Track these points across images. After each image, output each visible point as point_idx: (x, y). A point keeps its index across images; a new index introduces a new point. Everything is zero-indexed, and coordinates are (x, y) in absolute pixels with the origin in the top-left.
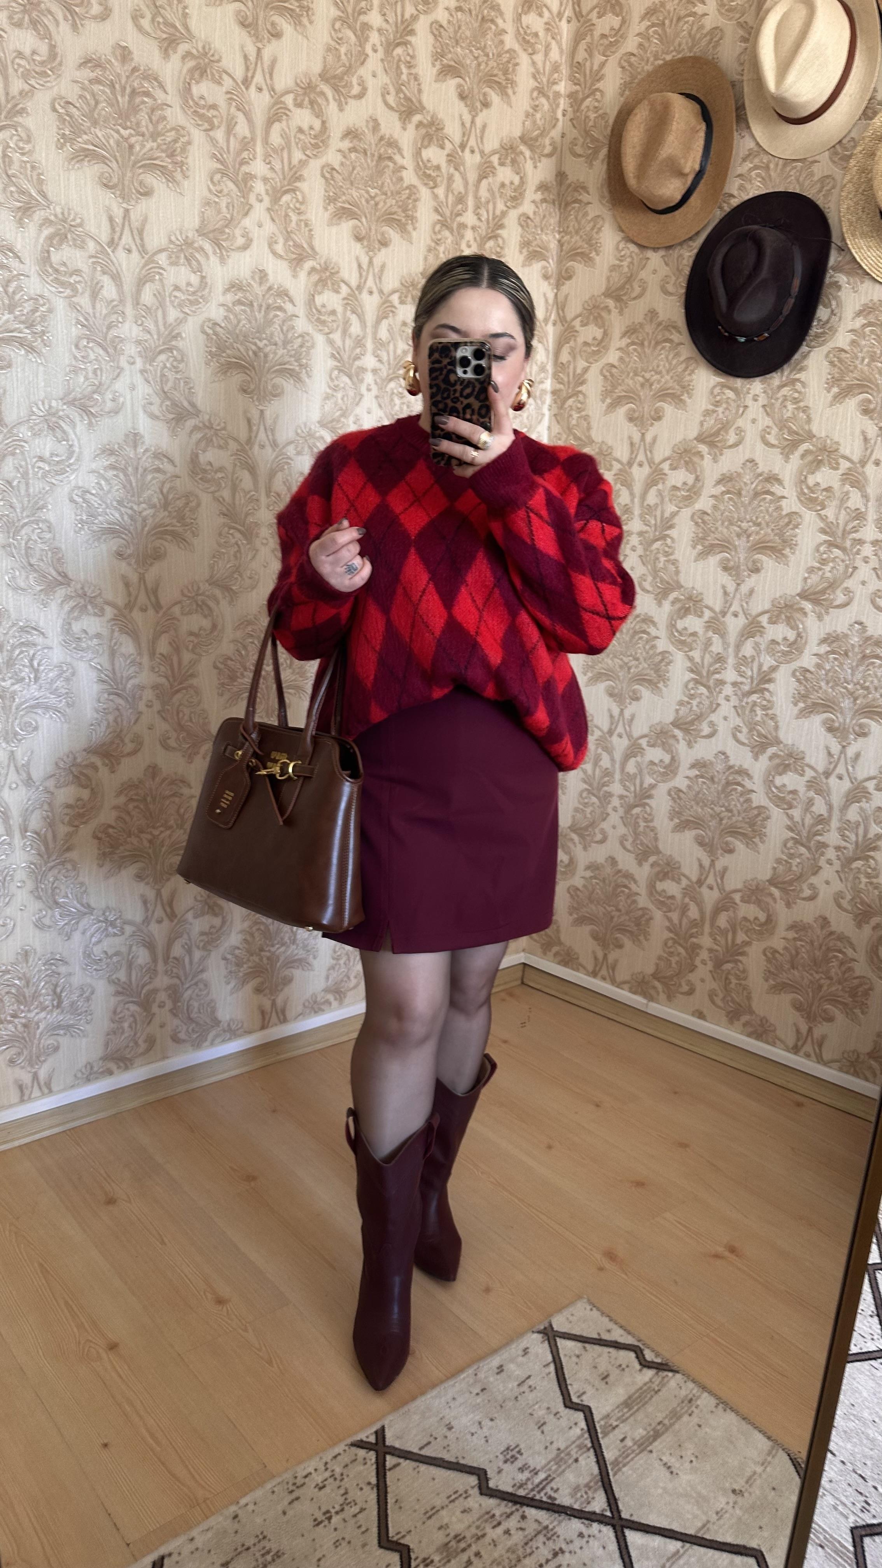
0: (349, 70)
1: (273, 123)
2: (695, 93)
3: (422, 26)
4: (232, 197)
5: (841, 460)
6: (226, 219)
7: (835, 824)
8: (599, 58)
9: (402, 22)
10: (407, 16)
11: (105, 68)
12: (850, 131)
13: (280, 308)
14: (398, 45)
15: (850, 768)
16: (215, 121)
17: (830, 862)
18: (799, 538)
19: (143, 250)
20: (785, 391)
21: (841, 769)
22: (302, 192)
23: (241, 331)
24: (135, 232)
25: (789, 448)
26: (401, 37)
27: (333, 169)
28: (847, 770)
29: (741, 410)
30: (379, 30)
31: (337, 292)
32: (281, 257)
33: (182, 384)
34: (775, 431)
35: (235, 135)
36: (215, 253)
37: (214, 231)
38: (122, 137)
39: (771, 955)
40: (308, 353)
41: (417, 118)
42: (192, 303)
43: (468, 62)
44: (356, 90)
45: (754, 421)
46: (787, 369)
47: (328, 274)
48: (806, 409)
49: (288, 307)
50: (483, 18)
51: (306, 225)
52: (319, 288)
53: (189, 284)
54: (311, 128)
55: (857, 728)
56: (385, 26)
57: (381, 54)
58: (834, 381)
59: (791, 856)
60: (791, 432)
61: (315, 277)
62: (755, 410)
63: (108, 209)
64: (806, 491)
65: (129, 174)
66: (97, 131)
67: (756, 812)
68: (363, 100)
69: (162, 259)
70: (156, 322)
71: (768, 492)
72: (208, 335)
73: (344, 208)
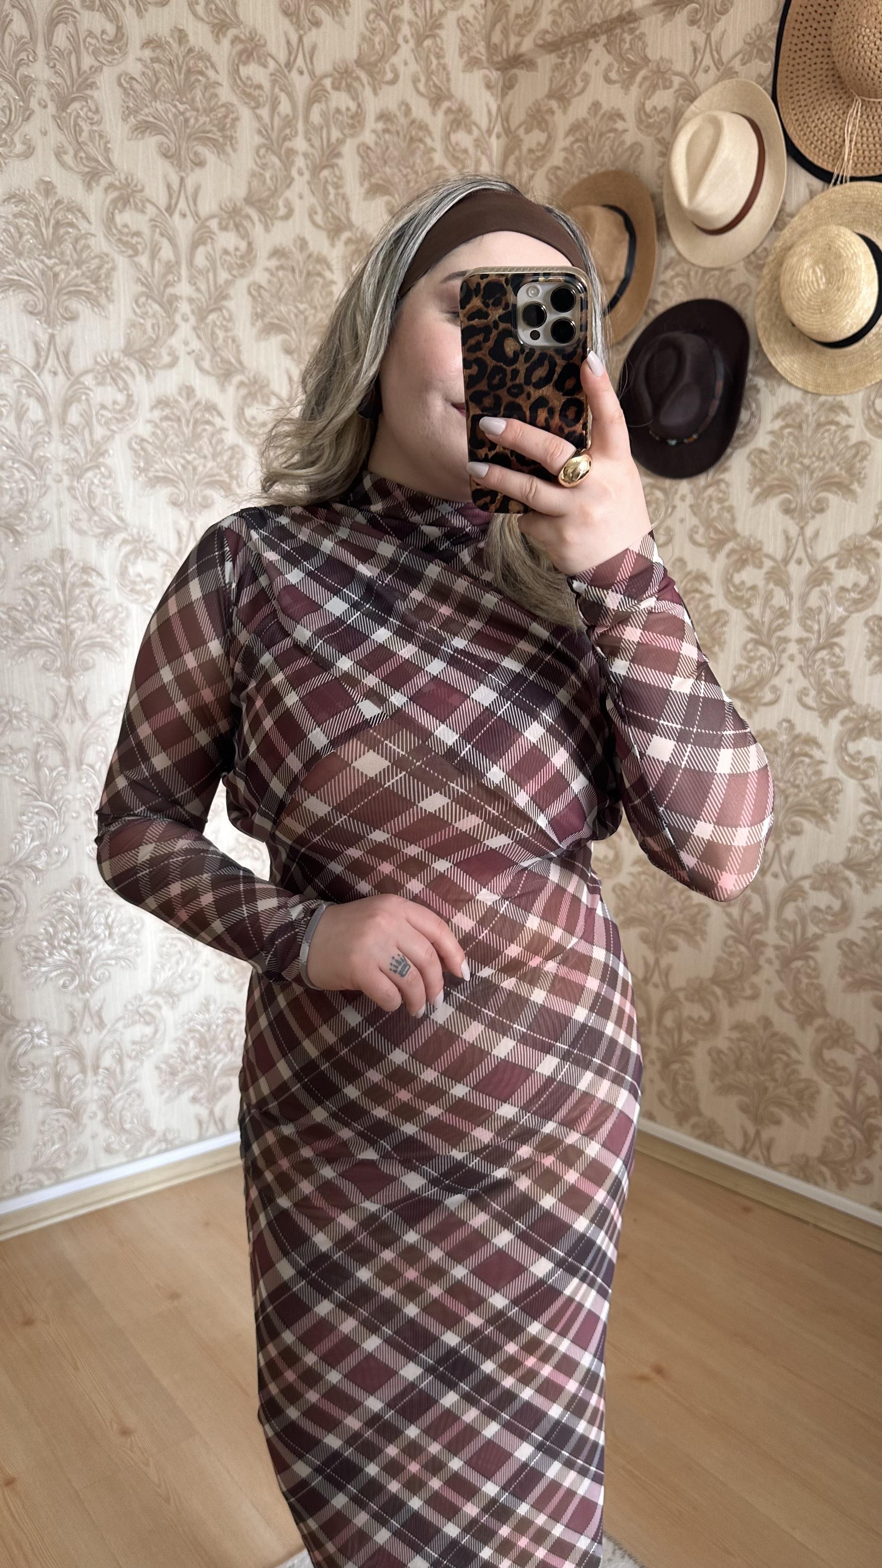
0: (275, 193)
1: (197, 247)
2: (618, 205)
3: (349, 149)
4: (157, 319)
5: (765, 560)
6: (151, 338)
7: (772, 922)
8: (526, 172)
9: (328, 146)
10: (333, 139)
11: (29, 203)
12: (762, 243)
13: (209, 422)
14: (325, 167)
15: (785, 867)
16: (139, 247)
17: (770, 962)
18: (727, 636)
19: (68, 371)
20: (710, 491)
21: (775, 868)
22: (229, 311)
23: (169, 446)
24: (61, 355)
25: (715, 547)
26: (327, 160)
27: (260, 287)
28: (782, 868)
29: (670, 510)
30: (306, 155)
31: (268, 404)
32: (208, 373)
33: (110, 498)
34: (702, 530)
35: (159, 260)
36: (141, 372)
37: (139, 351)
38: (47, 266)
39: (716, 1055)
40: (238, 464)
41: (346, 235)
42: (118, 420)
43: (397, 180)
44: (282, 211)
45: (682, 521)
46: (711, 472)
47: (257, 387)
48: (730, 509)
49: (217, 421)
50: (411, 139)
51: (234, 341)
52: (248, 401)
53: (115, 403)
54: (237, 249)
55: (789, 827)
56: (310, 150)
57: (307, 176)
58: (756, 481)
59: (731, 954)
60: (717, 531)
61: (243, 391)
62: (683, 509)
63: (33, 335)
64: (732, 589)
65: (54, 302)
66: (22, 262)
67: (696, 910)
68: (291, 221)
69: (88, 380)
70: (83, 441)
71: (697, 591)
72: (135, 451)
73: (271, 324)
